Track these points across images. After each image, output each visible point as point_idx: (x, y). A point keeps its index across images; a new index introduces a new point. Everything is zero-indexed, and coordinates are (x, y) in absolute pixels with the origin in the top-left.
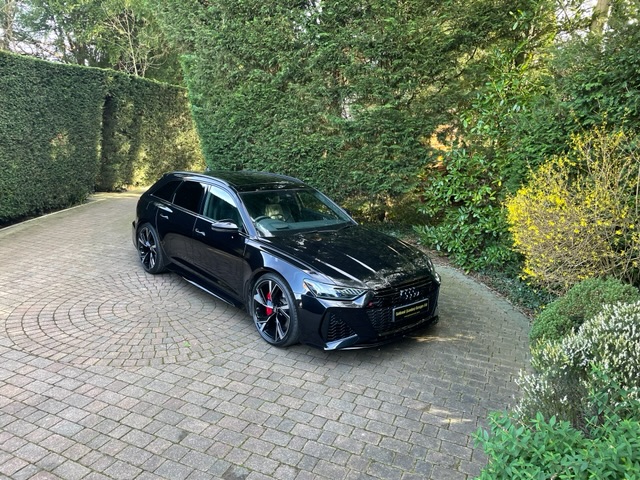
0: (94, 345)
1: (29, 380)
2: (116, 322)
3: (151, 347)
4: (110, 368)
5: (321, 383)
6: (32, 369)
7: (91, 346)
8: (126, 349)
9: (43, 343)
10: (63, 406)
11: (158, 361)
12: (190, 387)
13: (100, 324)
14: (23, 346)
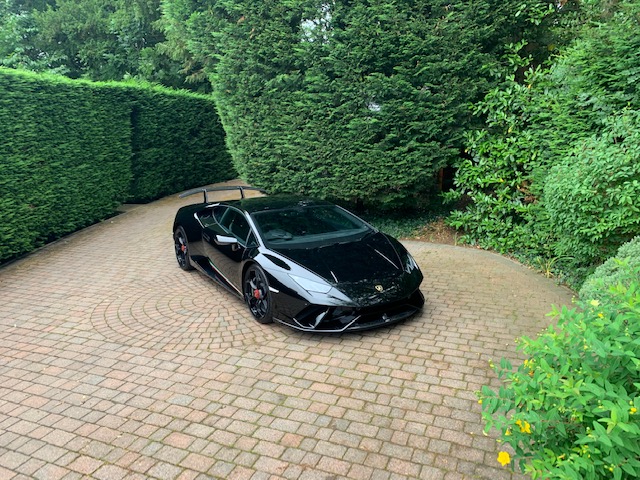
0: (176, 334)
1: (132, 365)
2: (188, 314)
3: (228, 333)
4: (199, 351)
5: (392, 352)
6: (130, 356)
7: (174, 336)
8: (206, 336)
9: (131, 335)
10: (170, 383)
12: (275, 362)
14: (116, 338)
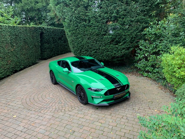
0: (45, 106)
1: (30, 118)
2: (50, 99)
3: (61, 107)
4: (51, 113)
6: (30, 114)
7: (45, 107)
8: (54, 107)
9: (32, 106)
10: (40, 125)
11: (64, 110)
12: (73, 118)
13: (46, 100)
14: (27, 108)
